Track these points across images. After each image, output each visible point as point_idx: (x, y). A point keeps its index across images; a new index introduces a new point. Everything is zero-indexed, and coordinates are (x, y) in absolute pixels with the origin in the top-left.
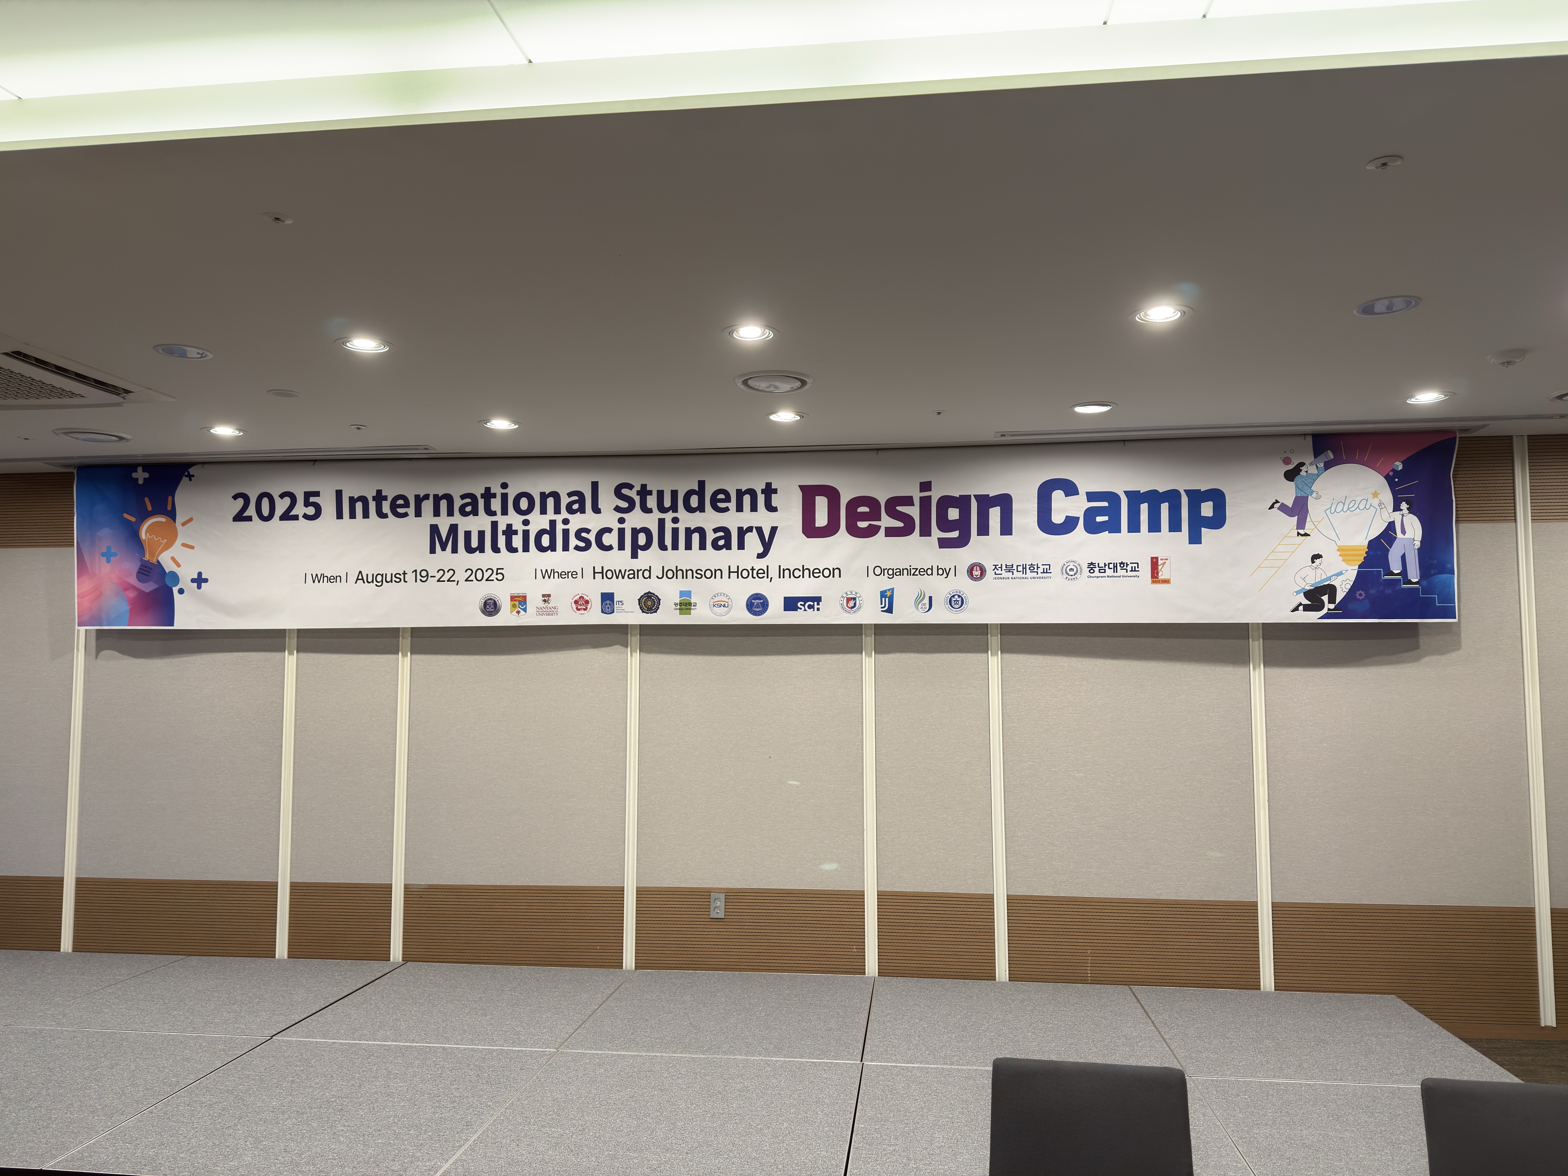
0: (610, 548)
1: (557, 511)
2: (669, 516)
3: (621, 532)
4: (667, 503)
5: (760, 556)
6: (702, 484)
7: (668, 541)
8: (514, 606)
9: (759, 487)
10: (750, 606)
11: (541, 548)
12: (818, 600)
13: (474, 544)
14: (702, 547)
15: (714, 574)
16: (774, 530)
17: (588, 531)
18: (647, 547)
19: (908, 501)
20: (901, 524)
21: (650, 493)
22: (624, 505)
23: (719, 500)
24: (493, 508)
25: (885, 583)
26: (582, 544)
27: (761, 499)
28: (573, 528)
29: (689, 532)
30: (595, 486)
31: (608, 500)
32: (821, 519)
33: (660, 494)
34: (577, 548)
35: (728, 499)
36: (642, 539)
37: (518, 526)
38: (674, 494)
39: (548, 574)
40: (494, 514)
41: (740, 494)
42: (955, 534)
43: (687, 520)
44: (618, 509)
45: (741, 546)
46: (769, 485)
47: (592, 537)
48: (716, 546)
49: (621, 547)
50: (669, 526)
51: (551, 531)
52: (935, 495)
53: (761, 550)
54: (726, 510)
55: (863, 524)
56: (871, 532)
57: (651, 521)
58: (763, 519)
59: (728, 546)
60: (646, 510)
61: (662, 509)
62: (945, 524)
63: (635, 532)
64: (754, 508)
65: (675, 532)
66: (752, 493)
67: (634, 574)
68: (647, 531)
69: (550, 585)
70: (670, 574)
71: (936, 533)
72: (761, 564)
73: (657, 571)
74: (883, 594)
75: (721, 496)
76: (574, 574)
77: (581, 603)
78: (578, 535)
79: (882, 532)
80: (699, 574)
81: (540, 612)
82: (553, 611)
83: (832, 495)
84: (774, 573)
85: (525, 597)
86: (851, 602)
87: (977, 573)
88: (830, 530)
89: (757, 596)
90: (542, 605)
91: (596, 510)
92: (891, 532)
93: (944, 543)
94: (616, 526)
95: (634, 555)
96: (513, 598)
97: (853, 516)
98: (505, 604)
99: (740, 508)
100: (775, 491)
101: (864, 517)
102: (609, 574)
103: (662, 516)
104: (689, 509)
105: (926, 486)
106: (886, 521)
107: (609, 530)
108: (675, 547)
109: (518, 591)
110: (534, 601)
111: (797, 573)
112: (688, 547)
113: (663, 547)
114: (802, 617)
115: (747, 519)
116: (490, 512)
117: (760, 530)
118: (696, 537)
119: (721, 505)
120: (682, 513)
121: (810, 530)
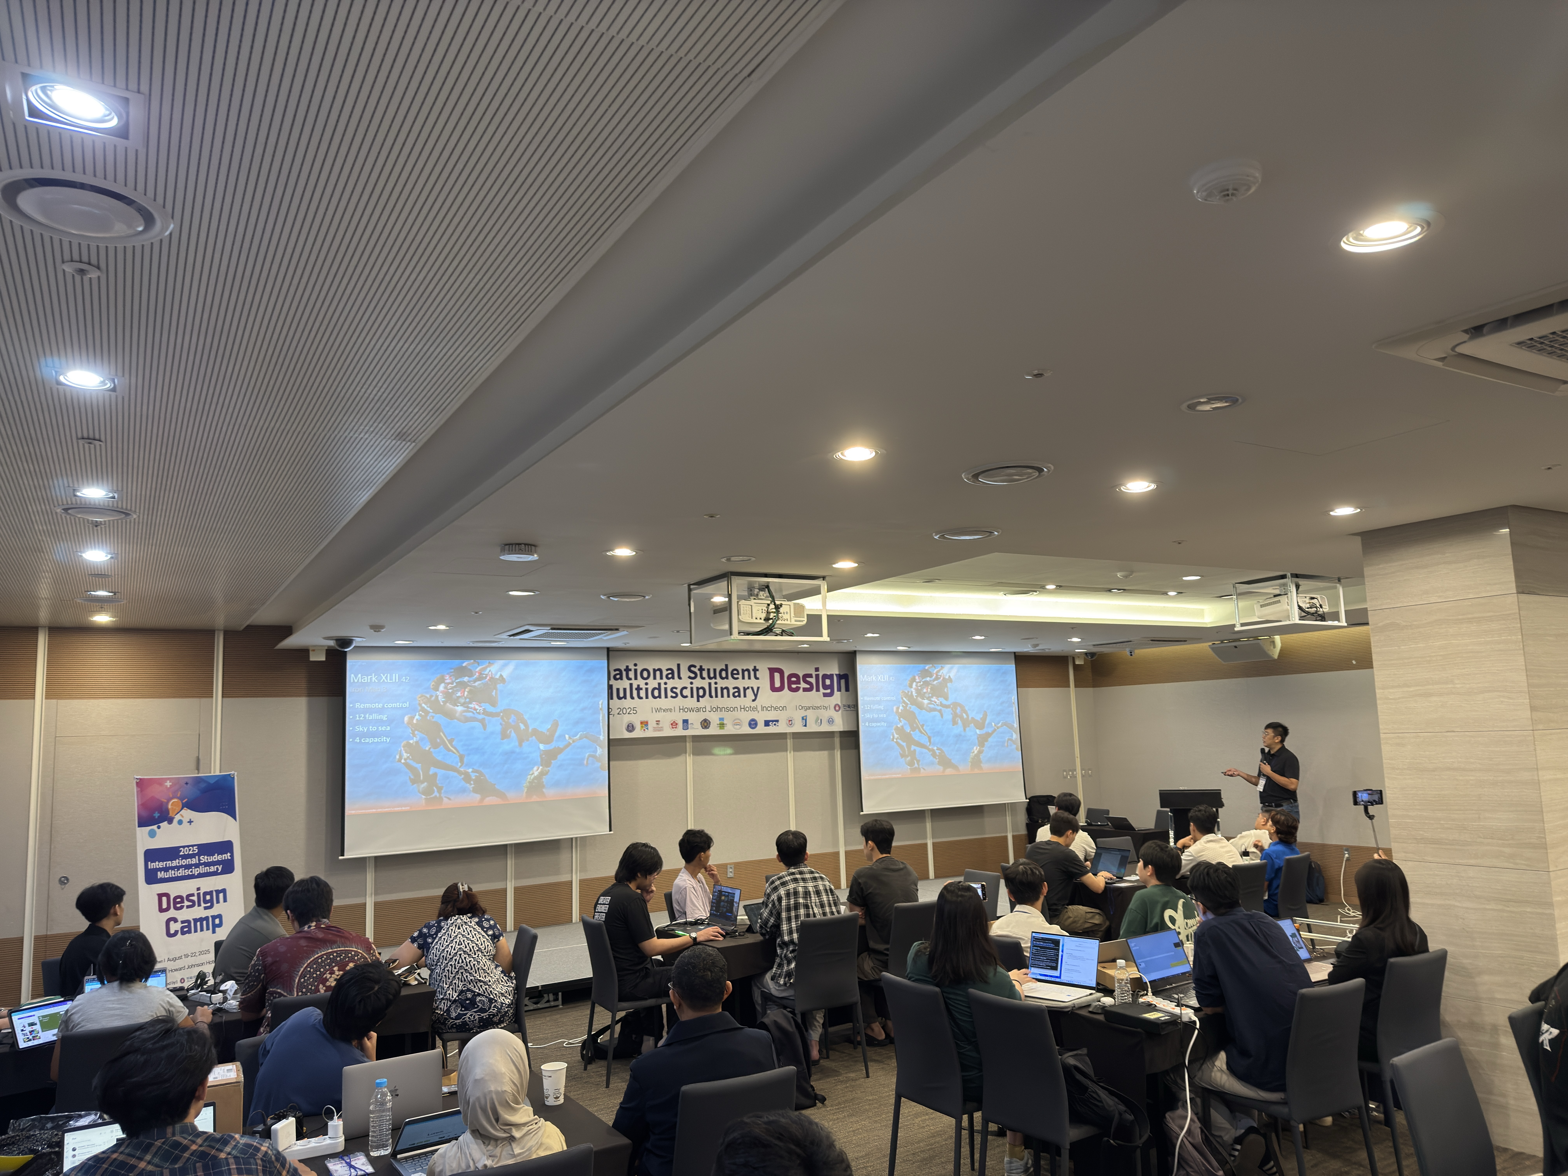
0: (686, 697)
1: (661, 678)
2: (713, 681)
3: (692, 688)
4: (712, 675)
5: (754, 701)
6: (726, 666)
7: (713, 694)
8: (642, 727)
9: (751, 668)
10: (750, 725)
11: (655, 697)
12: (777, 721)
13: (622, 695)
14: (729, 696)
15: (734, 710)
16: (758, 688)
17: (676, 688)
18: (703, 696)
19: (810, 676)
20: (808, 686)
21: (704, 670)
22: (693, 675)
23: (734, 674)
24: (630, 676)
25: (803, 713)
26: (674, 695)
27: (752, 673)
28: (669, 687)
29: (722, 689)
30: (679, 665)
31: (685, 673)
32: (777, 684)
33: (709, 670)
34: (672, 697)
35: (738, 674)
36: (701, 692)
37: (643, 686)
38: (715, 670)
39: (658, 710)
40: (630, 679)
41: (743, 671)
42: (829, 691)
43: (722, 683)
44: (690, 677)
45: (745, 696)
46: (755, 667)
47: (678, 691)
48: (735, 696)
49: (692, 696)
50: (713, 686)
51: (659, 689)
52: (821, 673)
53: (754, 698)
54: (737, 678)
55: (794, 686)
56: (797, 689)
57: (705, 684)
58: (753, 683)
59: (739, 696)
60: (703, 678)
61: (710, 678)
62: (825, 687)
63: (698, 689)
64: (749, 678)
65: (716, 688)
66: (748, 670)
67: (698, 710)
68: (703, 688)
69: (659, 716)
70: (714, 710)
71: (822, 691)
72: (753, 704)
73: (708, 709)
74: (803, 718)
75: (735, 672)
76: (671, 710)
77: (674, 725)
78: (672, 691)
79: (801, 689)
80: (728, 710)
81: (655, 730)
82: (661, 729)
83: (781, 672)
84: (759, 709)
85: (647, 722)
86: (790, 722)
87: (837, 708)
88: (781, 689)
89: (753, 720)
90: (656, 726)
91: (680, 678)
92: (805, 690)
93: (825, 695)
94: (689, 686)
95: (698, 701)
96: (642, 723)
97: (790, 683)
98: (638, 726)
99: (743, 678)
100: (758, 670)
101: (794, 683)
102: (686, 710)
103: (710, 681)
104: (722, 678)
105: (817, 670)
106: (803, 685)
107: (686, 688)
108: (716, 696)
109: (644, 719)
110: (652, 724)
111: (769, 709)
112: (722, 696)
113: (711, 696)
114: (771, 729)
115: (746, 683)
116: (629, 679)
117: (752, 688)
118: (725, 691)
119: (735, 676)
120: (718, 680)
121: (774, 689)
